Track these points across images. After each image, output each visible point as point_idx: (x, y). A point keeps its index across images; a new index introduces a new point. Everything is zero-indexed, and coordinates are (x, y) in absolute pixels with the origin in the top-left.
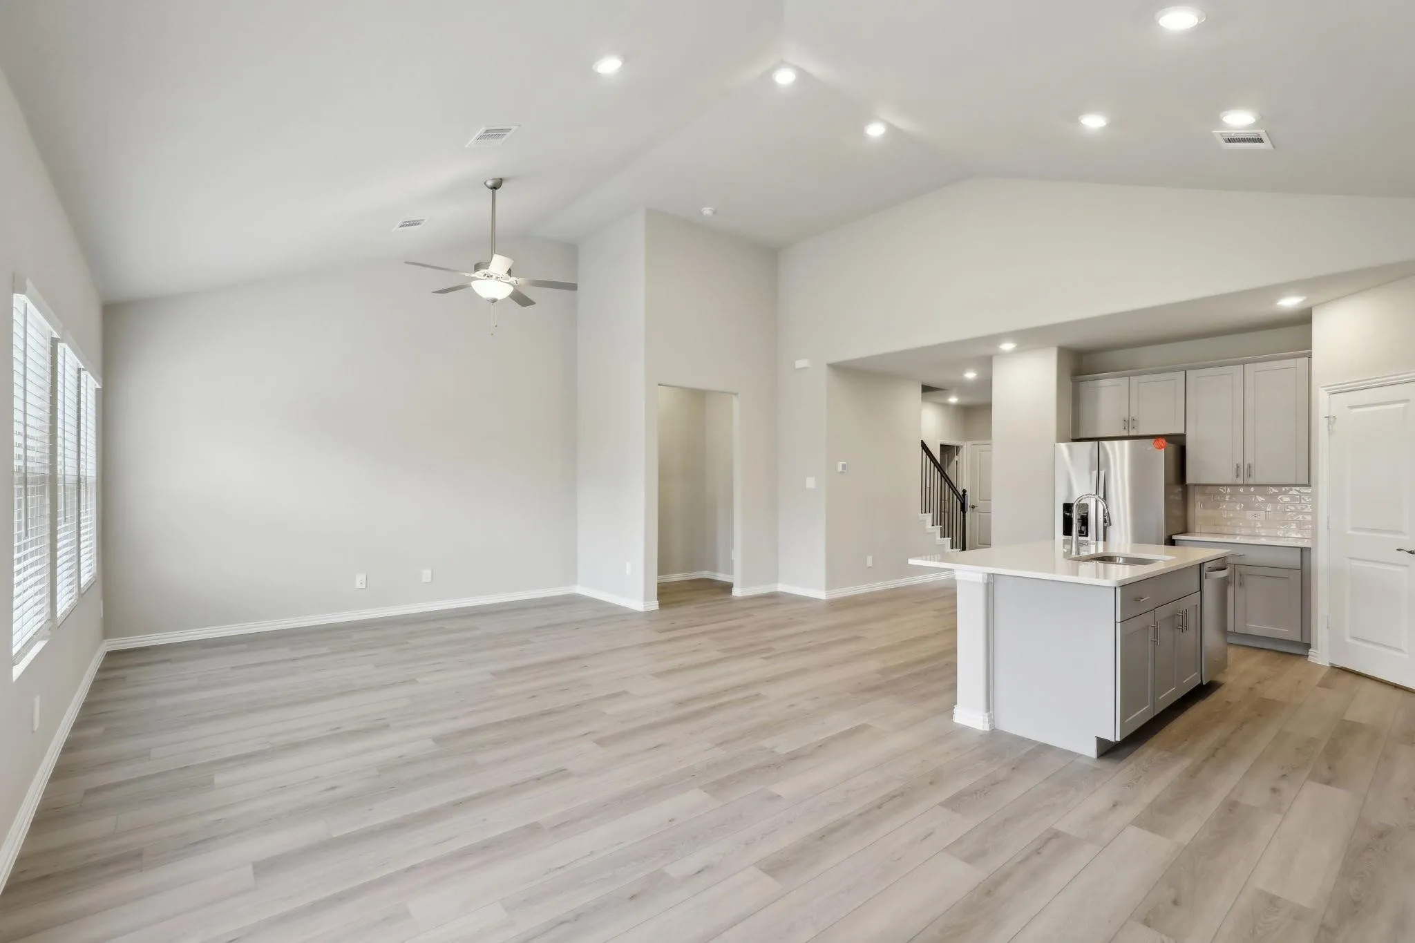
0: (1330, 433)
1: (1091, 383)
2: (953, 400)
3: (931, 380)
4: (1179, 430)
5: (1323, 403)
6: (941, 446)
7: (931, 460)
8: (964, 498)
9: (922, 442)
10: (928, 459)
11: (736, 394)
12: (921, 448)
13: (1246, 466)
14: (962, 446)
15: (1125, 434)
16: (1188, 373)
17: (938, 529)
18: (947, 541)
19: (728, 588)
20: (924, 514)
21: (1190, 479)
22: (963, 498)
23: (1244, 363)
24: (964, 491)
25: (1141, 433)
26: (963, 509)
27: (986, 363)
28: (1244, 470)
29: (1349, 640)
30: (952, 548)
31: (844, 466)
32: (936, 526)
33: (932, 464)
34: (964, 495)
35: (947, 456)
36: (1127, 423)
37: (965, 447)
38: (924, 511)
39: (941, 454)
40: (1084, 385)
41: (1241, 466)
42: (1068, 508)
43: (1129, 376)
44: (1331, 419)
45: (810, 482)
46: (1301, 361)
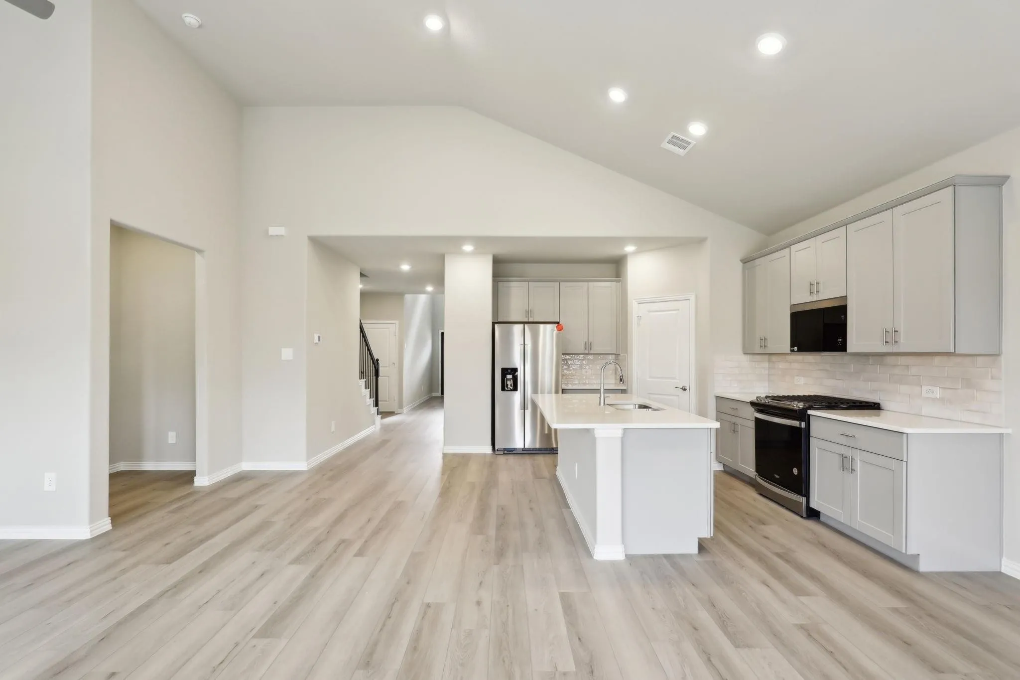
0: (639, 324)
1: (505, 284)
4: (558, 321)
5: (635, 309)
9: (360, 319)
11: (200, 251)
13: (589, 343)
15: (526, 320)
16: (560, 283)
17: (368, 392)
18: (372, 401)
19: (188, 477)
20: (361, 380)
22: (377, 366)
23: (588, 281)
24: (377, 360)
25: (535, 321)
26: (377, 374)
27: (441, 258)
28: (588, 345)
31: (319, 338)
32: (367, 390)
34: (378, 363)
36: (528, 313)
38: (360, 378)
40: (500, 284)
41: (587, 343)
42: (505, 371)
43: (528, 281)
44: (639, 317)
45: (287, 354)
46: (614, 283)
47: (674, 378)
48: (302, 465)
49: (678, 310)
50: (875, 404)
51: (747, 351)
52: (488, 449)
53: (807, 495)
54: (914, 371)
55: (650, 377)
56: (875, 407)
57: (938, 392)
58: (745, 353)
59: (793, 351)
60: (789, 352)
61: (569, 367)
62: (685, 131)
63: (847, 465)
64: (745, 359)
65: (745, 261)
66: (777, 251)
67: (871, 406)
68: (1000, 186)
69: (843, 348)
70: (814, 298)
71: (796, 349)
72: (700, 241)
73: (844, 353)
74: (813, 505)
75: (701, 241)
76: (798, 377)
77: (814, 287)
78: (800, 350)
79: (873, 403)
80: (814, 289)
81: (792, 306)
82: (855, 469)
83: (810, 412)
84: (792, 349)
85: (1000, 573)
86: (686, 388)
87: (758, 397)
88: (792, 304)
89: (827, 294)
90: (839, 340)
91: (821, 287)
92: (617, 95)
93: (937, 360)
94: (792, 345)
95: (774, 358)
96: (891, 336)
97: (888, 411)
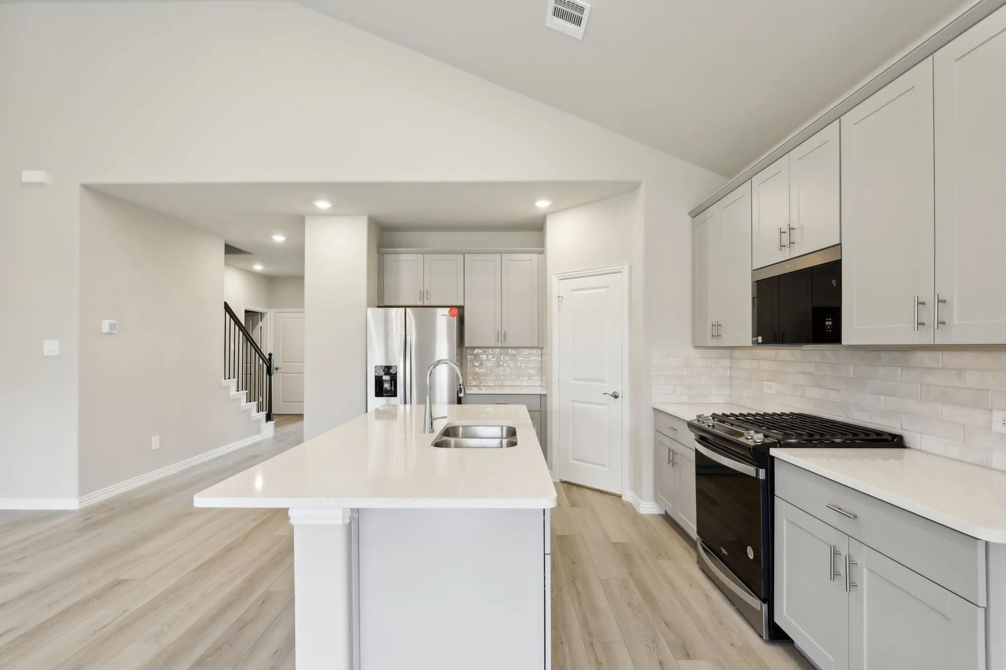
0: (560, 307)
1: (393, 257)
2: (258, 267)
3: (237, 241)
4: (460, 303)
5: (556, 287)
6: (245, 310)
7: (236, 323)
8: (271, 362)
9: (226, 304)
10: (233, 322)
12: (224, 310)
13: (503, 334)
14: (266, 313)
15: (421, 304)
16: (466, 255)
17: (243, 394)
18: (254, 405)
20: (228, 380)
21: (467, 343)
22: (269, 361)
23: (501, 253)
24: (270, 355)
25: (433, 304)
26: (269, 372)
27: (300, 221)
28: (502, 336)
29: (572, 461)
30: (258, 412)
31: (112, 326)
32: (241, 392)
33: (237, 328)
34: (270, 359)
35: (251, 322)
36: (423, 294)
37: (268, 314)
38: (227, 376)
39: (245, 320)
40: (388, 258)
41: (500, 332)
43: (423, 253)
44: (561, 298)
45: (51, 347)
46: (535, 256)
47: (604, 381)
48: (72, 504)
49: (607, 287)
50: (894, 436)
51: (697, 343)
53: (770, 601)
54: (972, 379)
55: (575, 379)
56: (893, 442)
58: (697, 347)
59: (756, 343)
60: (750, 344)
61: (481, 364)
63: (841, 569)
64: (695, 353)
65: (694, 213)
66: (734, 189)
67: (886, 440)
69: (834, 337)
70: (786, 255)
71: (760, 339)
73: (837, 346)
74: (779, 620)
75: (632, 188)
76: (768, 383)
77: (786, 235)
78: (765, 342)
79: (890, 434)
80: (785, 240)
81: (755, 272)
82: (858, 584)
83: (773, 452)
84: (754, 339)
86: (617, 395)
87: (699, 416)
88: (753, 269)
90: (827, 323)
91: (796, 236)
94: (755, 334)
95: (737, 353)
96: (932, 310)
97: (920, 450)
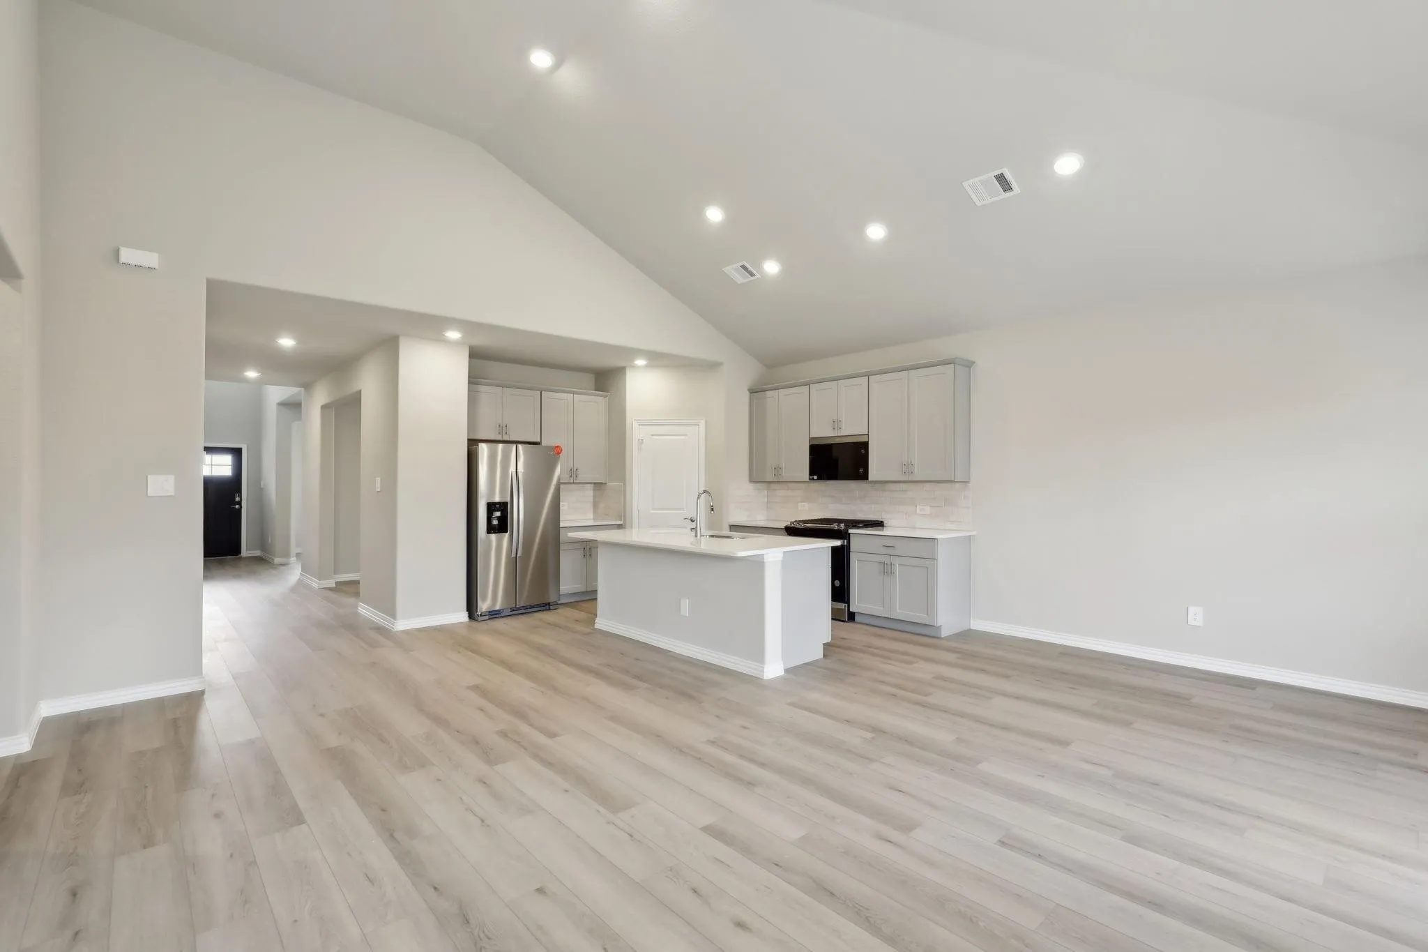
0: (640, 449)
1: (472, 387)
4: (539, 441)
5: (637, 432)
13: (575, 470)
15: (499, 438)
16: (542, 392)
23: (574, 393)
25: (507, 440)
28: (574, 472)
36: (502, 428)
41: (573, 469)
42: (491, 507)
43: (503, 386)
44: (641, 441)
46: (601, 398)
47: (683, 509)
49: (686, 435)
50: (878, 521)
51: (752, 480)
52: (463, 616)
53: (848, 603)
55: (654, 509)
56: (879, 524)
57: (928, 510)
58: (753, 483)
59: (812, 479)
60: (808, 480)
62: (759, 266)
63: (887, 570)
65: (752, 391)
66: (795, 387)
68: (969, 367)
69: (864, 476)
70: (835, 433)
71: (815, 477)
72: (713, 366)
73: (865, 481)
74: (852, 609)
75: (716, 366)
77: (836, 424)
78: (820, 478)
80: (836, 426)
81: (811, 439)
82: (894, 572)
83: (850, 531)
84: (810, 477)
85: (970, 630)
86: (695, 519)
87: (792, 523)
88: (811, 437)
89: (849, 430)
90: (860, 470)
91: (843, 425)
92: (714, 215)
93: (927, 485)
94: (812, 473)
95: (773, 486)
96: (908, 467)
97: (892, 524)
